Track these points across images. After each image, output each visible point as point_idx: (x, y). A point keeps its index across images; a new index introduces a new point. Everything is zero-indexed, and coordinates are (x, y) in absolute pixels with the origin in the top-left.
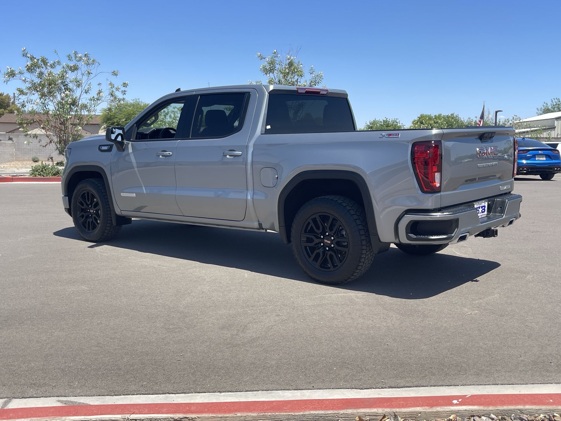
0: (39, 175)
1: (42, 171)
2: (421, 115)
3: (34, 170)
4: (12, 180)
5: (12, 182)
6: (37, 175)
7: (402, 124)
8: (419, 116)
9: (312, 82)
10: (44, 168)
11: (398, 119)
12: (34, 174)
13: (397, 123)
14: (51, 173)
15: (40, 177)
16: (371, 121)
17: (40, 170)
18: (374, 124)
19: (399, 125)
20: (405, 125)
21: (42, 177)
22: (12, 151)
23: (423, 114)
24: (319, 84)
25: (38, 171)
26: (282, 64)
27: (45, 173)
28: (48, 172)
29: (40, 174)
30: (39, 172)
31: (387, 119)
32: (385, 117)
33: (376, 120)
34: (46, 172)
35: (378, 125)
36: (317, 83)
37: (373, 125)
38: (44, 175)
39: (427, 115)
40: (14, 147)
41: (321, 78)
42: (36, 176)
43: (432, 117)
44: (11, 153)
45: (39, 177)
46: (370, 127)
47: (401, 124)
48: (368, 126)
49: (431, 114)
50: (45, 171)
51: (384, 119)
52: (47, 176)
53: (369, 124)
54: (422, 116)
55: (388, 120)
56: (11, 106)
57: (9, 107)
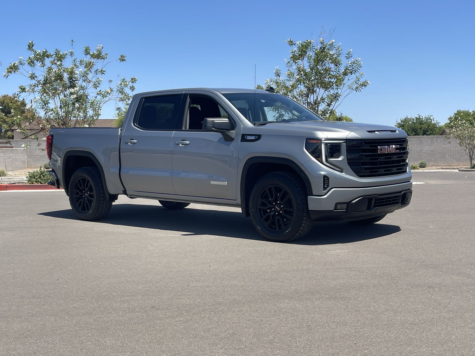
0: (36, 182)
1: (40, 178)
2: (458, 111)
3: (31, 176)
4: (6, 188)
5: (6, 190)
6: (34, 182)
7: (437, 121)
8: (456, 112)
9: (347, 69)
10: (43, 173)
11: (432, 116)
12: (31, 182)
13: (431, 120)
14: (50, 179)
15: (38, 184)
16: (402, 119)
17: (38, 177)
18: (406, 122)
19: (433, 122)
20: (440, 123)
21: (40, 184)
22: (23, 158)
23: (460, 110)
24: (356, 72)
25: (36, 177)
26: (313, 49)
27: (43, 180)
28: (47, 178)
29: (37, 180)
30: (36, 179)
31: (419, 116)
32: (418, 115)
33: (407, 117)
34: (45, 179)
35: (410, 122)
36: (354, 71)
37: (404, 123)
38: (42, 182)
39: (465, 111)
40: (26, 153)
41: (359, 66)
42: (32, 184)
43: (471, 113)
44: (22, 160)
45: (36, 184)
46: (401, 125)
47: (435, 122)
48: (399, 124)
49: (469, 110)
50: (43, 178)
51: (416, 117)
52: (45, 184)
53: (400, 122)
54: (459, 113)
55: (421, 117)
56: (26, 113)
57: (24, 113)
